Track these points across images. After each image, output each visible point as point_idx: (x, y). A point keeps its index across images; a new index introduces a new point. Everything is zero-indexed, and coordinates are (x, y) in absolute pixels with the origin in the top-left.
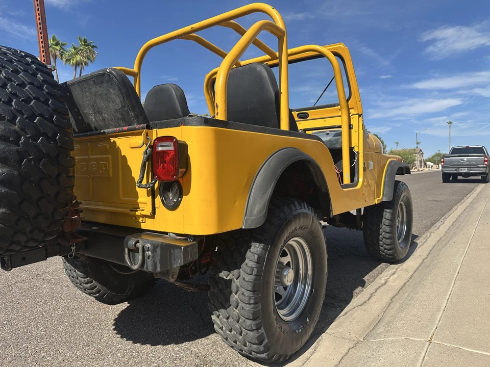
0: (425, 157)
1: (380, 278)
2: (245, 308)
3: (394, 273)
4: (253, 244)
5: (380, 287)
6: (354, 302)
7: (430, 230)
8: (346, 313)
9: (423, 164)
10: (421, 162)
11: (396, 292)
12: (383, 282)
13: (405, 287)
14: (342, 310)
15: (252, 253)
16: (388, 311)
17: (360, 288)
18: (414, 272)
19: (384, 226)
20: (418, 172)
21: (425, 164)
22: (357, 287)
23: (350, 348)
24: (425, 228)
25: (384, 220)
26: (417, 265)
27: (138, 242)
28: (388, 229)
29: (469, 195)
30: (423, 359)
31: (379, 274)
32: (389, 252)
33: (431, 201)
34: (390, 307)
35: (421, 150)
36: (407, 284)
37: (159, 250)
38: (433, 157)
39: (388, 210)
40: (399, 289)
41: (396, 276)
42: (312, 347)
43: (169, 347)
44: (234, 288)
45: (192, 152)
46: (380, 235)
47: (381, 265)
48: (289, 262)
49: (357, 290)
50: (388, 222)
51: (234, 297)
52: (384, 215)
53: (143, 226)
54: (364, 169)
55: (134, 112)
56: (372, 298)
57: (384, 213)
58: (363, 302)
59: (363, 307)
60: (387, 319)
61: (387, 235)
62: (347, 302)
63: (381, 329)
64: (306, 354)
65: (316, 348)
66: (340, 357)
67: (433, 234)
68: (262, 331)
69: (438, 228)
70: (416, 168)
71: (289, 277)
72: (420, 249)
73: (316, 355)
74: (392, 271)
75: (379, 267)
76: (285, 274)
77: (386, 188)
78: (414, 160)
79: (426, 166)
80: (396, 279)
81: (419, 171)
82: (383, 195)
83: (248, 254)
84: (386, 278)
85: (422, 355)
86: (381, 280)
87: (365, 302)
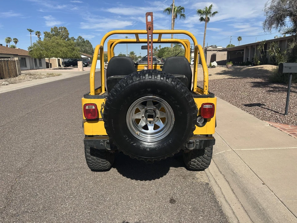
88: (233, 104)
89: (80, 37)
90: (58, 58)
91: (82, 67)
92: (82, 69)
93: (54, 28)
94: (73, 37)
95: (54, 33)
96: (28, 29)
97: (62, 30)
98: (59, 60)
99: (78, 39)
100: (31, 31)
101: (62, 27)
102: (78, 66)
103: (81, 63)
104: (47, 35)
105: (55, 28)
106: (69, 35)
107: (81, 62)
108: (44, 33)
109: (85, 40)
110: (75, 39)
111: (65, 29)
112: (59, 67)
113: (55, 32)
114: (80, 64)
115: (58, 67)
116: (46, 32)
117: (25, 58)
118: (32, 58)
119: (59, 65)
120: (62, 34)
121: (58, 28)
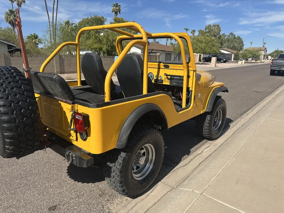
0: (268, 53)
1: (200, 150)
2: (117, 179)
3: (209, 147)
4: (122, 153)
5: (197, 155)
6: (181, 164)
7: (243, 116)
8: (174, 171)
9: (266, 57)
10: (264, 56)
11: (203, 160)
12: (200, 153)
13: (209, 157)
14: (173, 169)
15: (121, 156)
16: (194, 172)
17: (187, 155)
18: (219, 147)
19: (206, 123)
20: (260, 64)
21: (267, 57)
22: (185, 155)
23: (168, 191)
24: (240, 114)
25: (206, 120)
26: (222, 142)
27: (70, 153)
28: (208, 125)
29: (280, 87)
30: (194, 203)
31: (200, 147)
32: (207, 135)
33: (254, 92)
34: (196, 169)
35: (266, 48)
36: (212, 154)
37: (78, 158)
38: (273, 53)
39: (209, 116)
40: (206, 157)
41: (208, 149)
42: (152, 189)
43: (90, 184)
44: (112, 170)
45: (91, 119)
46: (203, 127)
47: (204, 141)
48: (145, 152)
49: (185, 157)
50: (208, 121)
51: (113, 174)
52: (207, 118)
53: (73, 143)
54: (194, 99)
55: (67, 95)
56: (191, 162)
57: (207, 116)
58: (185, 164)
59: (184, 167)
60: (192, 176)
61: (207, 128)
62: (177, 163)
63: (185, 183)
64: (148, 193)
65: (153, 190)
66: (163, 195)
67: (242, 119)
68: (124, 187)
69: (248, 115)
70: (260, 60)
71: (142, 161)
72: (230, 130)
73: (152, 194)
74: (208, 145)
75: (202, 142)
76: (140, 159)
77: (209, 104)
78: (260, 56)
79: (268, 58)
80: (208, 150)
81: (261, 62)
82: (207, 108)
83: (119, 157)
84: (202, 150)
85: (194, 201)
86: (199, 152)
87: (186, 164)
89: (231, 33)
90: (200, 54)
91: (215, 63)
92: (215, 64)
93: (208, 26)
94: (224, 34)
95: (207, 31)
96: (185, 29)
97: (215, 27)
98: (200, 56)
99: (229, 36)
100: (187, 30)
101: (216, 24)
102: (212, 62)
103: (215, 59)
104: (201, 32)
105: (210, 26)
106: (220, 32)
108: (199, 31)
109: (236, 36)
110: (226, 36)
111: (218, 26)
112: (200, 62)
113: (208, 29)
114: (213, 60)
115: (198, 61)
116: (201, 30)
117: (171, 54)
119: (200, 60)
120: (214, 32)
121: (212, 25)
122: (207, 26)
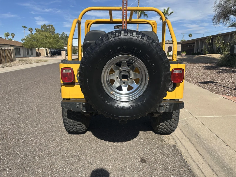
88: (190, 82)
89: (63, 33)
90: (46, 49)
91: (65, 55)
92: (65, 57)
95: (43, 29)
96: (23, 26)
97: (50, 27)
99: (62, 34)
100: (25, 27)
101: (50, 25)
102: (62, 55)
104: (37, 30)
105: (45, 25)
106: (55, 31)
107: (64, 51)
108: (36, 29)
110: (59, 34)
111: (52, 26)
112: (47, 56)
113: (44, 28)
114: (63, 53)
115: (45, 55)
116: (37, 29)
117: (19, 48)
118: (25, 48)
119: (47, 54)
120: (50, 31)
121: (47, 25)
122: (43, 26)
